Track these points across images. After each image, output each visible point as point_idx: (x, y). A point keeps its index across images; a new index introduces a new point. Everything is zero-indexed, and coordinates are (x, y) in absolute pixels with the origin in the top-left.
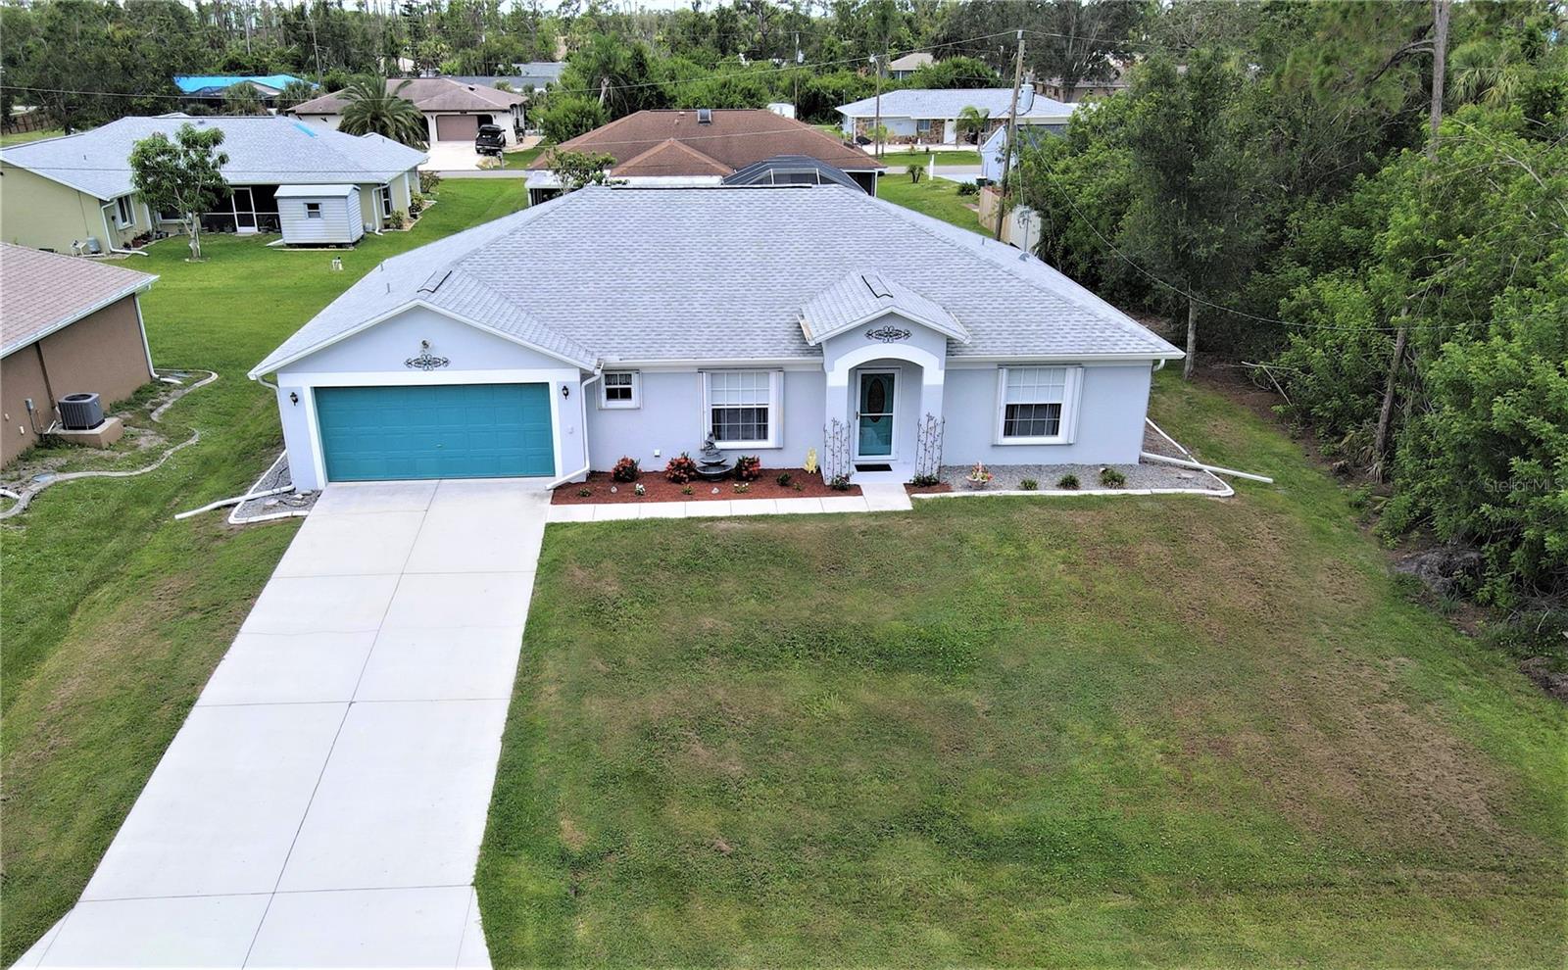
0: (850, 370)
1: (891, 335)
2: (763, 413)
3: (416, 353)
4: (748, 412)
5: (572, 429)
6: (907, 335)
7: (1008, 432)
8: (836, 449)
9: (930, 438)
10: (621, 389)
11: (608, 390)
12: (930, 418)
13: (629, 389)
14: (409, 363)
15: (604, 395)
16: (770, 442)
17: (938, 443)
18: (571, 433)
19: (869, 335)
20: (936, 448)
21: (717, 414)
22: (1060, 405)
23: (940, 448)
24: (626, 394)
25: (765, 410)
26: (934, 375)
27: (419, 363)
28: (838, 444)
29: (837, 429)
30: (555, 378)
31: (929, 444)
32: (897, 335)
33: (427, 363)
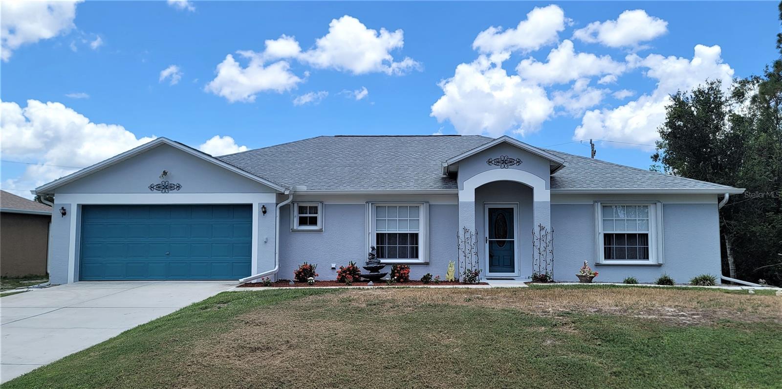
0: (475, 189)
1: (505, 163)
2: (415, 237)
3: (158, 181)
4: (403, 236)
5: (267, 239)
6: (519, 162)
7: (608, 256)
8: (467, 251)
9: (543, 245)
10: (310, 217)
11: (300, 218)
12: (542, 228)
13: (316, 218)
14: (151, 187)
15: (296, 221)
16: (421, 260)
17: (550, 248)
18: (265, 242)
19: (490, 162)
20: (548, 251)
21: (380, 237)
22: (647, 235)
23: (552, 252)
24: (313, 221)
25: (417, 235)
26: (542, 194)
27: (159, 187)
28: (468, 247)
29: (468, 235)
30: (256, 200)
31: (542, 249)
32: (511, 162)
33: (165, 187)
